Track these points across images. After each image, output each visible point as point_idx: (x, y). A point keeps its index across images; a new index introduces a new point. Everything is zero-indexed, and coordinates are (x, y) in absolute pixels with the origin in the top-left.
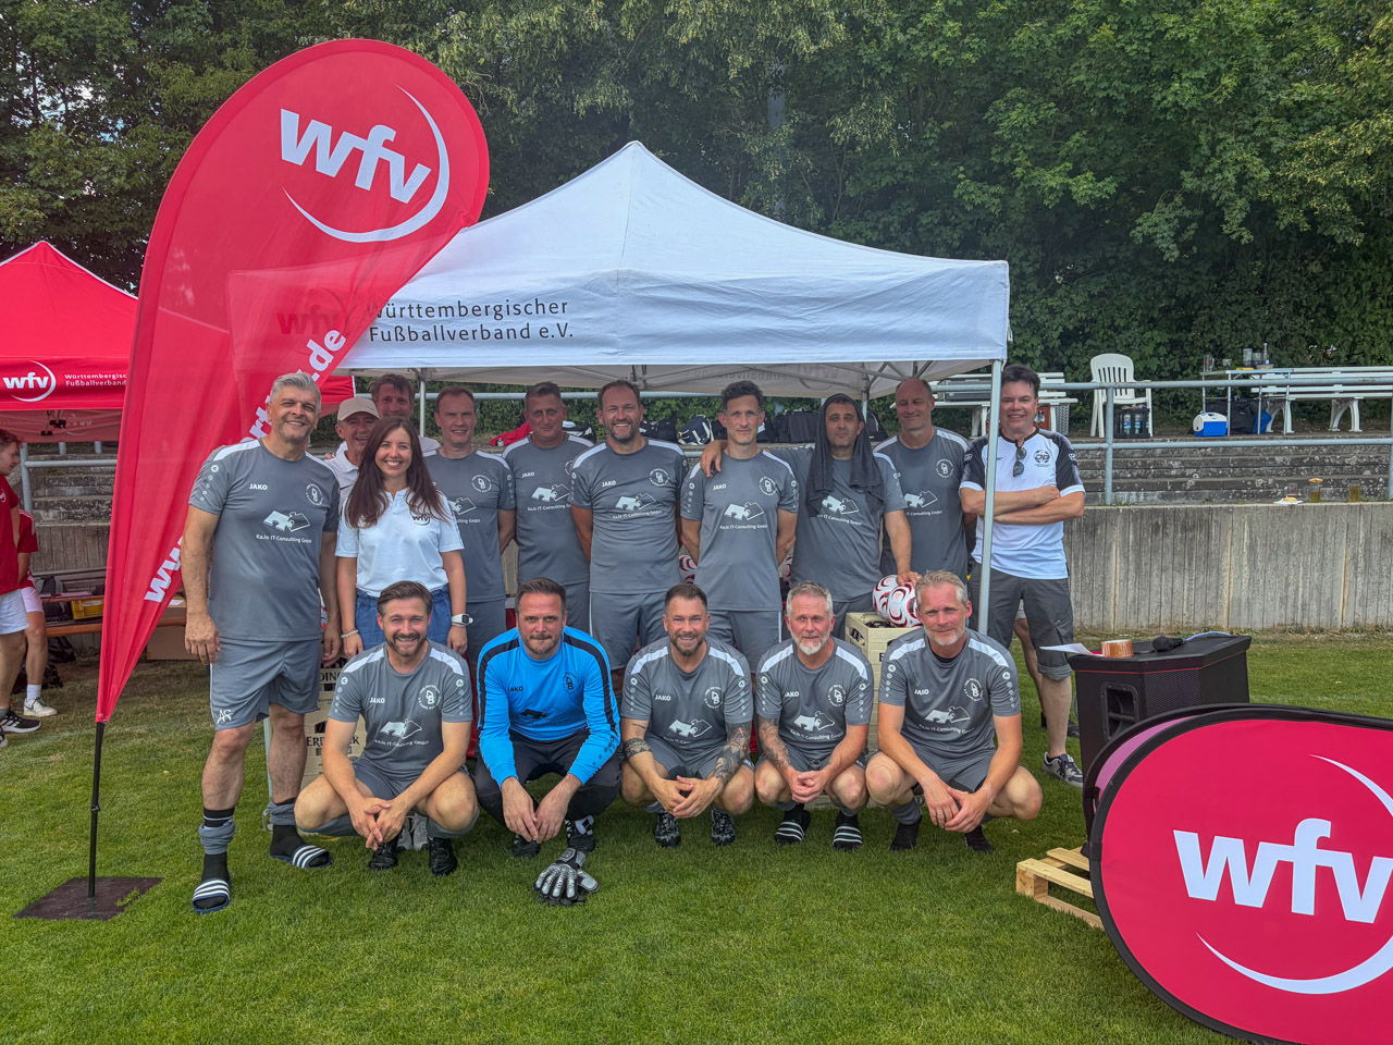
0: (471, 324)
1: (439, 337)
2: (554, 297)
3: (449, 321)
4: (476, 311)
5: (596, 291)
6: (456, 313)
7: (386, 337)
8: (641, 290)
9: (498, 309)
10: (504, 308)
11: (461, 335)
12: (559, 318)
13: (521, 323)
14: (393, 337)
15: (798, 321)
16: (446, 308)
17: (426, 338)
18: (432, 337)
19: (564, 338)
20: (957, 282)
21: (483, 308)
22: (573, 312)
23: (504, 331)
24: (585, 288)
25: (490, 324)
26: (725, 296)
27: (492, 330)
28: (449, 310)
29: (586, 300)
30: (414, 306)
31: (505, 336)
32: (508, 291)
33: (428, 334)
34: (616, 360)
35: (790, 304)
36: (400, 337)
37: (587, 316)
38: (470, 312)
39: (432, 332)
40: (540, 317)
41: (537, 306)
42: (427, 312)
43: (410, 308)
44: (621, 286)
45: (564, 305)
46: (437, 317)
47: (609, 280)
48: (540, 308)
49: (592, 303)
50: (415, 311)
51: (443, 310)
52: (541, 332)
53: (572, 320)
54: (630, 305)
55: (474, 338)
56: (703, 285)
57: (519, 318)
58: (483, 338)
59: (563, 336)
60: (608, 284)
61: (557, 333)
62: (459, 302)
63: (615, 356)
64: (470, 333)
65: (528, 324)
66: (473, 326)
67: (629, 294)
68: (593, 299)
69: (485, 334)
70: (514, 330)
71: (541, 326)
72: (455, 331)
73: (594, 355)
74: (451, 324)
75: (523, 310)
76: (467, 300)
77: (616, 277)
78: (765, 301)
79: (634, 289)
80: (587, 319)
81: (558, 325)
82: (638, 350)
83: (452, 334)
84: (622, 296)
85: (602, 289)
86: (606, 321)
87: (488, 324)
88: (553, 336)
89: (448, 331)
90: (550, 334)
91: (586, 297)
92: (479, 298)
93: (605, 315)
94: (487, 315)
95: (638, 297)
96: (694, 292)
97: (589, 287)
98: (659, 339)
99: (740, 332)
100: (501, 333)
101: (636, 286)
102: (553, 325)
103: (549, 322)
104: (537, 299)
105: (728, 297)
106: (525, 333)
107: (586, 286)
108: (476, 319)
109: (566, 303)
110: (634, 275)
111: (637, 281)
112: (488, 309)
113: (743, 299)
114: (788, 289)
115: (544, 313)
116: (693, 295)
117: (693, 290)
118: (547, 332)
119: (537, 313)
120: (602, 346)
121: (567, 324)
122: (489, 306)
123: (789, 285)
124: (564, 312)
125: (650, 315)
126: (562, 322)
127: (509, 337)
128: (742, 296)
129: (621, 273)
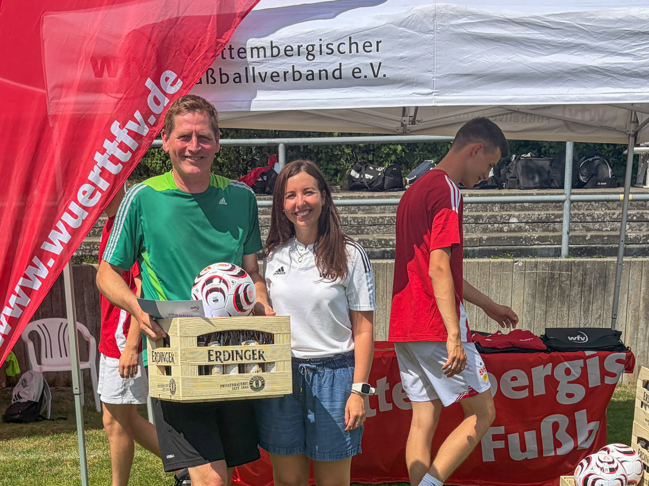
0: (283, 65)
1: (251, 79)
2: (368, 35)
3: (260, 63)
4: (288, 51)
5: (412, 28)
6: (268, 53)
8: (459, 25)
9: (310, 48)
10: (317, 48)
11: (272, 77)
12: (372, 57)
13: (333, 63)
14: (205, 78)
15: (627, 58)
16: (258, 49)
17: (237, 80)
18: (244, 79)
19: (377, 80)
21: (295, 48)
22: (388, 50)
24: (400, 24)
25: (302, 64)
26: (549, 31)
27: (304, 71)
28: (262, 51)
29: (400, 37)
31: (316, 77)
32: (320, 31)
33: (240, 77)
34: (431, 100)
36: (211, 80)
37: (401, 55)
38: (282, 52)
39: (243, 74)
40: (354, 56)
41: (351, 44)
42: (239, 53)
44: (438, 22)
45: (378, 43)
46: (249, 59)
47: (426, 16)
48: (354, 46)
49: (408, 40)
50: (227, 53)
51: (255, 51)
52: (353, 73)
53: (386, 59)
54: (447, 42)
55: (285, 80)
56: (525, 19)
57: (332, 58)
58: (294, 80)
59: (376, 76)
60: (425, 20)
61: (370, 74)
62: (272, 42)
63: (430, 97)
64: (281, 74)
65: (340, 64)
66: (284, 67)
67: (447, 30)
68: (408, 37)
69: (297, 75)
70: (326, 71)
71: (353, 66)
72: (266, 73)
73: (408, 96)
74: (263, 65)
75: (335, 50)
76: (280, 39)
77: (433, 12)
78: (591, 35)
79: (452, 25)
80: (401, 58)
81: (371, 64)
82: (455, 90)
83: (263, 75)
84: (438, 33)
85: (419, 26)
86: (421, 60)
87: (299, 65)
88: (365, 77)
89: (259, 73)
90: (362, 74)
91: (401, 35)
92: (291, 37)
93: (421, 53)
94: (299, 55)
95: (456, 34)
96: (515, 28)
97: (403, 24)
98: (476, 79)
99: (563, 69)
100: (313, 74)
101: (454, 22)
102: (366, 65)
103: (361, 61)
104: (350, 38)
105: (553, 32)
106: (337, 74)
107: (402, 22)
108: (288, 60)
109: (380, 42)
110: (451, 10)
111: (456, 17)
112: (301, 49)
113: (569, 34)
114: (617, 22)
115: (357, 52)
116: (515, 30)
117: (514, 25)
118: (360, 72)
119: (350, 52)
120: (416, 86)
121: (380, 63)
122: (302, 46)
123: (619, 17)
124: (378, 51)
125: (468, 53)
126: (376, 62)
127: (320, 79)
128: (567, 31)
129: (439, 8)
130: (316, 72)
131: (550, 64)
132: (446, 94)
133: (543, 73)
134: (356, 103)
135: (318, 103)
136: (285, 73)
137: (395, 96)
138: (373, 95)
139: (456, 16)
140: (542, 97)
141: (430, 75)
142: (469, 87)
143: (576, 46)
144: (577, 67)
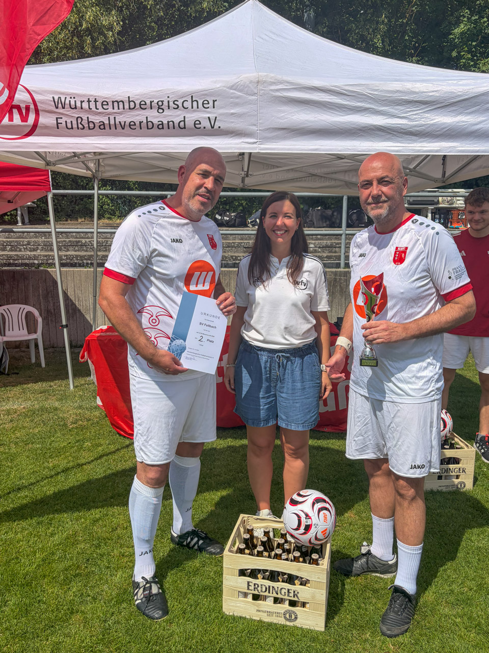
0: (138, 116)
2: (206, 95)
3: (121, 114)
5: (240, 91)
6: (127, 106)
7: (69, 125)
8: (277, 90)
9: (160, 103)
10: (166, 103)
11: (130, 125)
12: (210, 113)
13: (178, 116)
14: (75, 126)
15: (403, 120)
17: (102, 127)
18: (107, 127)
19: (214, 130)
21: (148, 102)
22: (222, 108)
24: (231, 88)
25: (154, 116)
26: (345, 97)
27: (155, 121)
28: (121, 104)
29: (231, 98)
30: (92, 99)
31: (166, 126)
32: (168, 89)
33: (104, 125)
34: (255, 148)
36: (80, 126)
37: (232, 111)
38: (138, 106)
39: (106, 122)
40: (195, 111)
41: (192, 102)
42: (102, 105)
43: (89, 101)
44: (260, 87)
45: (214, 101)
46: (111, 110)
47: (251, 82)
48: (195, 104)
49: (237, 100)
50: (92, 105)
51: (116, 104)
52: (195, 124)
53: (221, 114)
54: (268, 103)
55: (141, 129)
56: (327, 87)
57: (178, 112)
58: (148, 128)
59: (213, 127)
60: (250, 85)
61: (208, 125)
62: (129, 97)
63: (255, 146)
64: (137, 123)
65: (184, 117)
66: (140, 118)
67: (267, 94)
68: (237, 98)
69: (150, 125)
70: (173, 122)
71: (195, 118)
72: (125, 122)
73: (238, 144)
74: (122, 116)
75: (180, 105)
76: (135, 96)
77: (257, 79)
78: (377, 102)
79: (271, 90)
80: (232, 114)
81: (209, 118)
82: (273, 141)
83: (123, 124)
84: (261, 95)
85: (246, 89)
86: (248, 116)
87: (152, 116)
88: (204, 128)
89: (120, 122)
90: (202, 126)
91: (232, 96)
92: (145, 94)
93: (248, 111)
94: (151, 109)
95: (274, 96)
96: (319, 94)
98: (290, 132)
99: (357, 127)
100: (162, 124)
101: (273, 87)
102: (205, 118)
103: (202, 115)
104: (192, 97)
105: (348, 98)
106: (182, 124)
107: (233, 86)
108: (142, 112)
109: (216, 100)
110: (271, 78)
112: (153, 103)
113: (360, 100)
114: (396, 92)
115: (198, 108)
116: (319, 96)
117: (319, 92)
118: (200, 124)
119: (192, 108)
120: (244, 136)
121: (216, 117)
122: (153, 101)
123: (398, 89)
124: (214, 107)
125: (283, 112)
126: (212, 116)
127: (169, 128)
128: (359, 98)
129: (261, 76)
130: (165, 122)
131: (346, 122)
132: (268, 144)
133: (341, 129)
135: (168, 147)
136: (140, 123)
137: (228, 144)
138: (212, 143)
139: (275, 83)
140: (340, 148)
141: (254, 128)
142: (284, 138)
143: (366, 110)
144: (367, 125)
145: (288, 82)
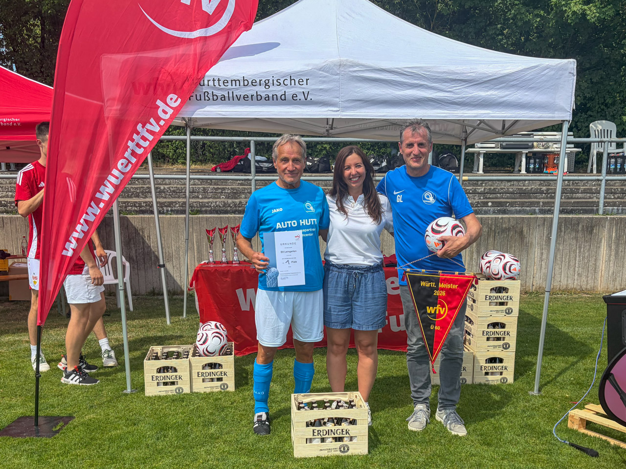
0: (251, 91)
1: (231, 99)
2: (302, 74)
3: (237, 89)
4: (254, 83)
5: (327, 72)
6: (242, 84)
7: (198, 98)
8: (354, 71)
9: (267, 82)
10: (271, 81)
11: (244, 98)
12: (304, 88)
13: (281, 91)
14: (203, 98)
15: (449, 93)
16: (235, 81)
17: (223, 99)
18: (227, 99)
19: (307, 101)
20: (545, 72)
21: (258, 81)
22: (313, 84)
23: (271, 95)
24: (320, 70)
25: (261, 90)
26: (405, 77)
27: (263, 95)
28: (238, 82)
29: (320, 77)
30: (216, 79)
31: (271, 99)
32: (273, 71)
33: (224, 97)
34: (338, 115)
35: (445, 82)
36: (207, 98)
37: (321, 87)
38: (250, 84)
39: (226, 95)
40: (293, 87)
41: (291, 80)
42: (224, 83)
43: (214, 80)
44: (342, 69)
45: (307, 80)
46: (230, 86)
47: (335, 65)
48: (293, 81)
49: (324, 79)
50: (216, 83)
51: (234, 82)
52: (293, 97)
53: (313, 90)
54: (348, 81)
55: (252, 100)
56: (392, 69)
57: (280, 88)
59: (306, 99)
60: (334, 68)
61: (302, 98)
62: (244, 77)
63: (338, 113)
64: (250, 96)
65: (285, 91)
67: (347, 74)
68: (325, 77)
69: (259, 98)
70: (276, 95)
71: (293, 93)
72: (240, 95)
73: (325, 111)
75: (282, 83)
76: (249, 76)
77: (339, 63)
78: (430, 80)
79: (350, 71)
80: (321, 89)
81: (303, 92)
82: (352, 109)
83: (239, 97)
84: (342, 75)
85: (331, 71)
86: (333, 91)
88: (300, 100)
89: (236, 95)
90: (298, 98)
91: (321, 75)
92: (255, 75)
93: (332, 87)
94: (260, 85)
95: (352, 76)
97: (322, 69)
98: (364, 103)
99: (414, 99)
100: (268, 97)
101: (351, 69)
102: (300, 92)
103: (297, 90)
104: (291, 76)
105: (407, 77)
106: (283, 97)
107: (321, 69)
108: (253, 88)
110: (350, 62)
111: (352, 66)
112: (261, 82)
113: (418, 79)
115: (295, 85)
116: (386, 76)
117: (386, 73)
118: (297, 96)
119: (291, 85)
120: (330, 106)
121: (309, 92)
122: (262, 80)
124: (307, 84)
125: (359, 87)
126: (306, 91)
127: (273, 100)
128: (416, 77)
129: (342, 61)
131: (406, 95)
132: (348, 111)
133: (403, 101)
134: (295, 115)
135: (272, 114)
136: (252, 96)
137: (318, 112)
138: (305, 110)
140: (401, 115)
141: (337, 100)
142: (361, 107)
143: (421, 86)
145: (363, 66)
